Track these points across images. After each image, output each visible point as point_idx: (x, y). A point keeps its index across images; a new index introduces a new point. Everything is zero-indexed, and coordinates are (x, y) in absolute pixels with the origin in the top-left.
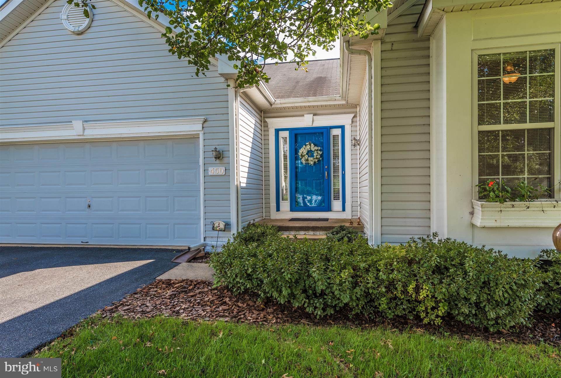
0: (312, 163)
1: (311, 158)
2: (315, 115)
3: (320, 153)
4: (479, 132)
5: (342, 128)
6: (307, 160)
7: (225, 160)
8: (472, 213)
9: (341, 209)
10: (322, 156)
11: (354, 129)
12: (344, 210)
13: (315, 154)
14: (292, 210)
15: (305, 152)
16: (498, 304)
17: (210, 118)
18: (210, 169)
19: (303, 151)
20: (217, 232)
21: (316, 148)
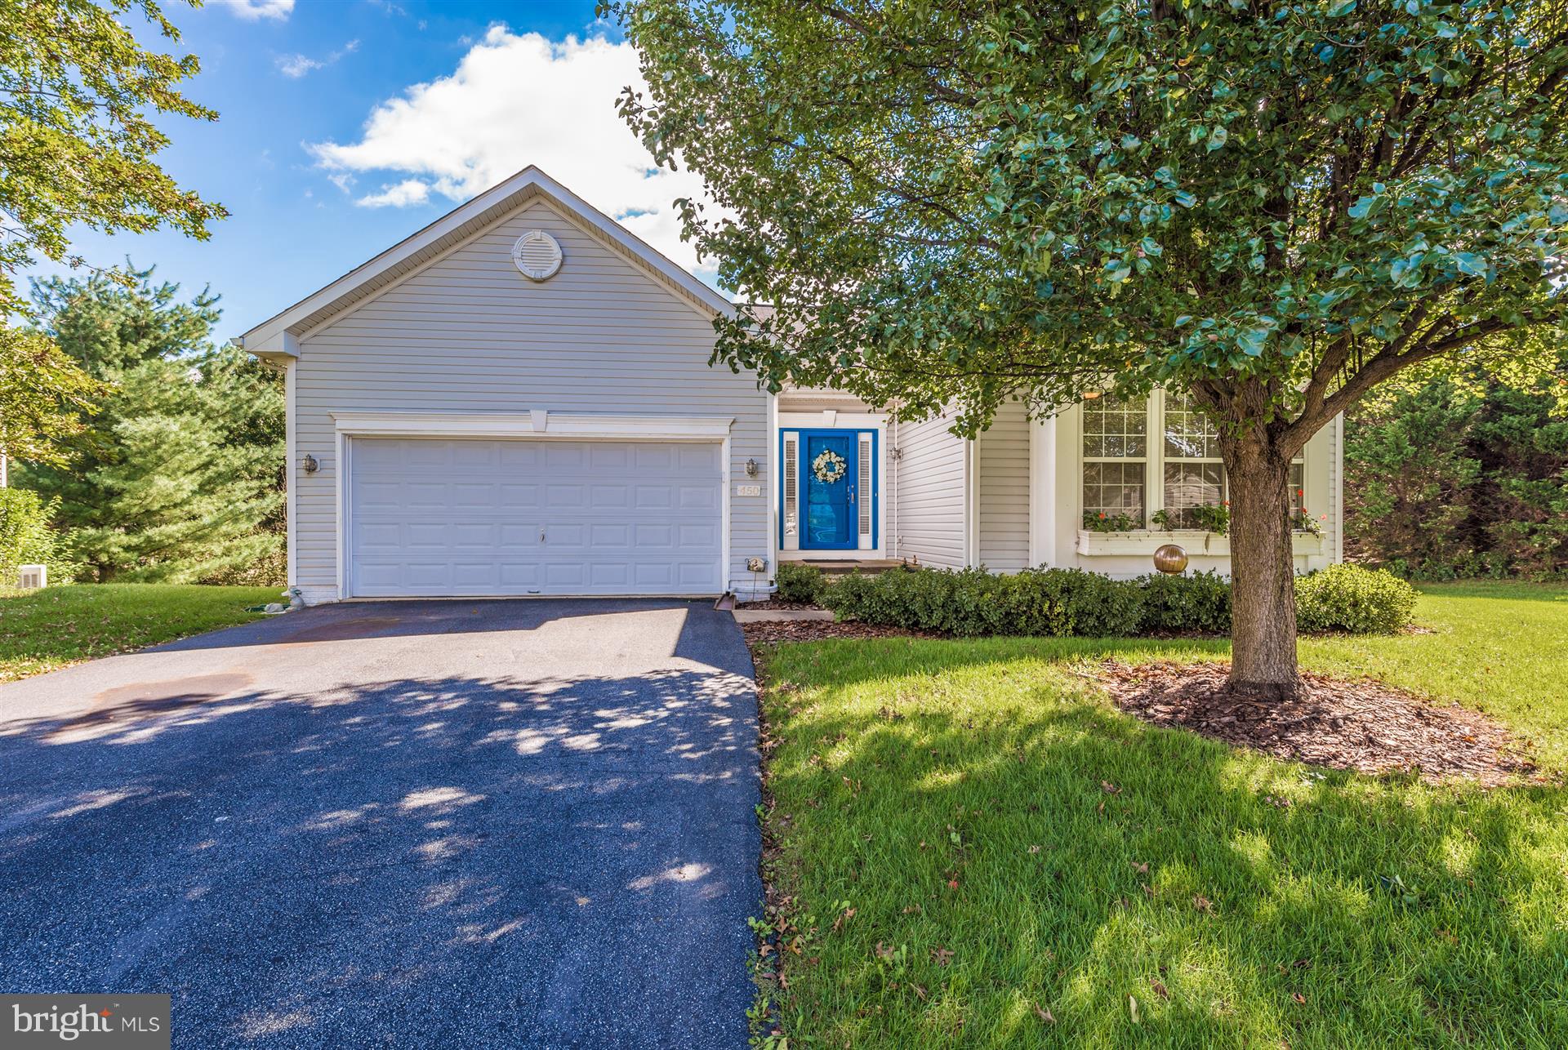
0: (832, 480)
1: (832, 474)
2: (838, 411)
3: (844, 466)
4: (1085, 464)
5: (875, 432)
6: (825, 475)
7: (761, 476)
8: (1078, 543)
9: (871, 547)
10: (846, 470)
11: (890, 435)
12: (875, 547)
13: (837, 468)
14: (802, 547)
15: (822, 465)
16: (1114, 616)
17: (741, 418)
18: (740, 488)
19: (819, 462)
20: (753, 574)
21: (838, 459)
